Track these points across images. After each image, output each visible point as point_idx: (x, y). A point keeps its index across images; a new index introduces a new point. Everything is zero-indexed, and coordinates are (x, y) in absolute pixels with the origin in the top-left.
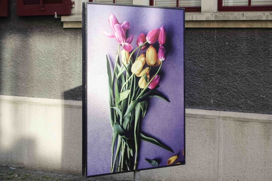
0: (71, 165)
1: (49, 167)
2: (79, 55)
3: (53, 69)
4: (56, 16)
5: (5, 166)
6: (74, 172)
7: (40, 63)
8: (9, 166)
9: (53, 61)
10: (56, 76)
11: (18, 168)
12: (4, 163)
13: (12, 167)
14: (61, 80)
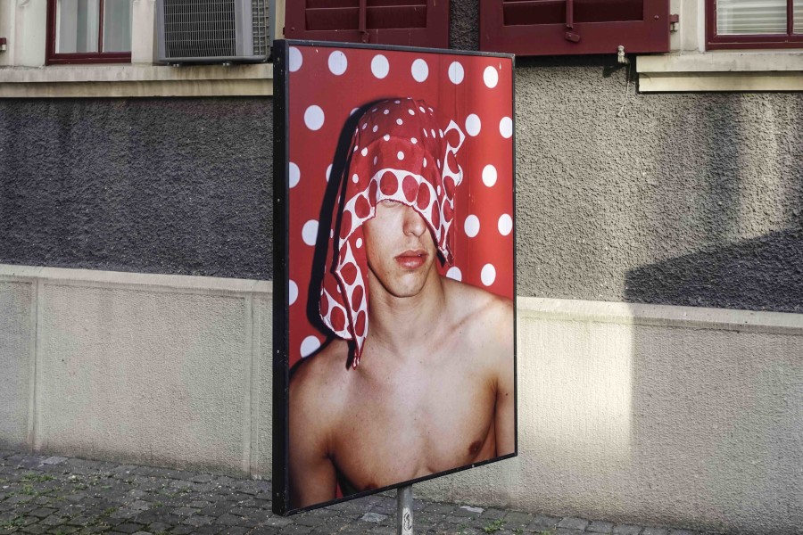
0: (678, 501)
1: (599, 508)
2: (693, 172)
3: (602, 212)
4: (622, 58)
5: (441, 502)
6: (691, 524)
7: (556, 195)
8: (456, 501)
9: (600, 188)
10: (614, 234)
11: (490, 507)
12: (439, 494)
13: (467, 505)
14: (633, 244)
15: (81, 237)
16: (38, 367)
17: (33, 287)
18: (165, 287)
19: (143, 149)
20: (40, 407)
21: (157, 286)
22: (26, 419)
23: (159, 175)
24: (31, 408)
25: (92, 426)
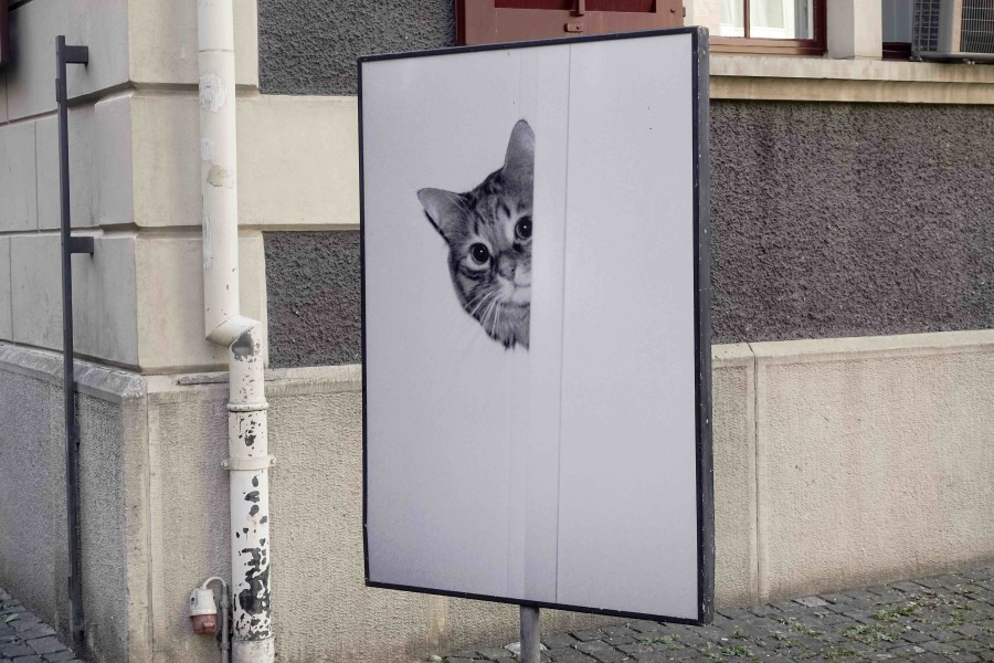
15: (795, 296)
16: (760, 482)
17: (750, 372)
18: (928, 349)
19: (873, 172)
20: (765, 539)
21: (919, 349)
22: (746, 561)
23: (896, 206)
24: (754, 542)
25: (841, 547)
